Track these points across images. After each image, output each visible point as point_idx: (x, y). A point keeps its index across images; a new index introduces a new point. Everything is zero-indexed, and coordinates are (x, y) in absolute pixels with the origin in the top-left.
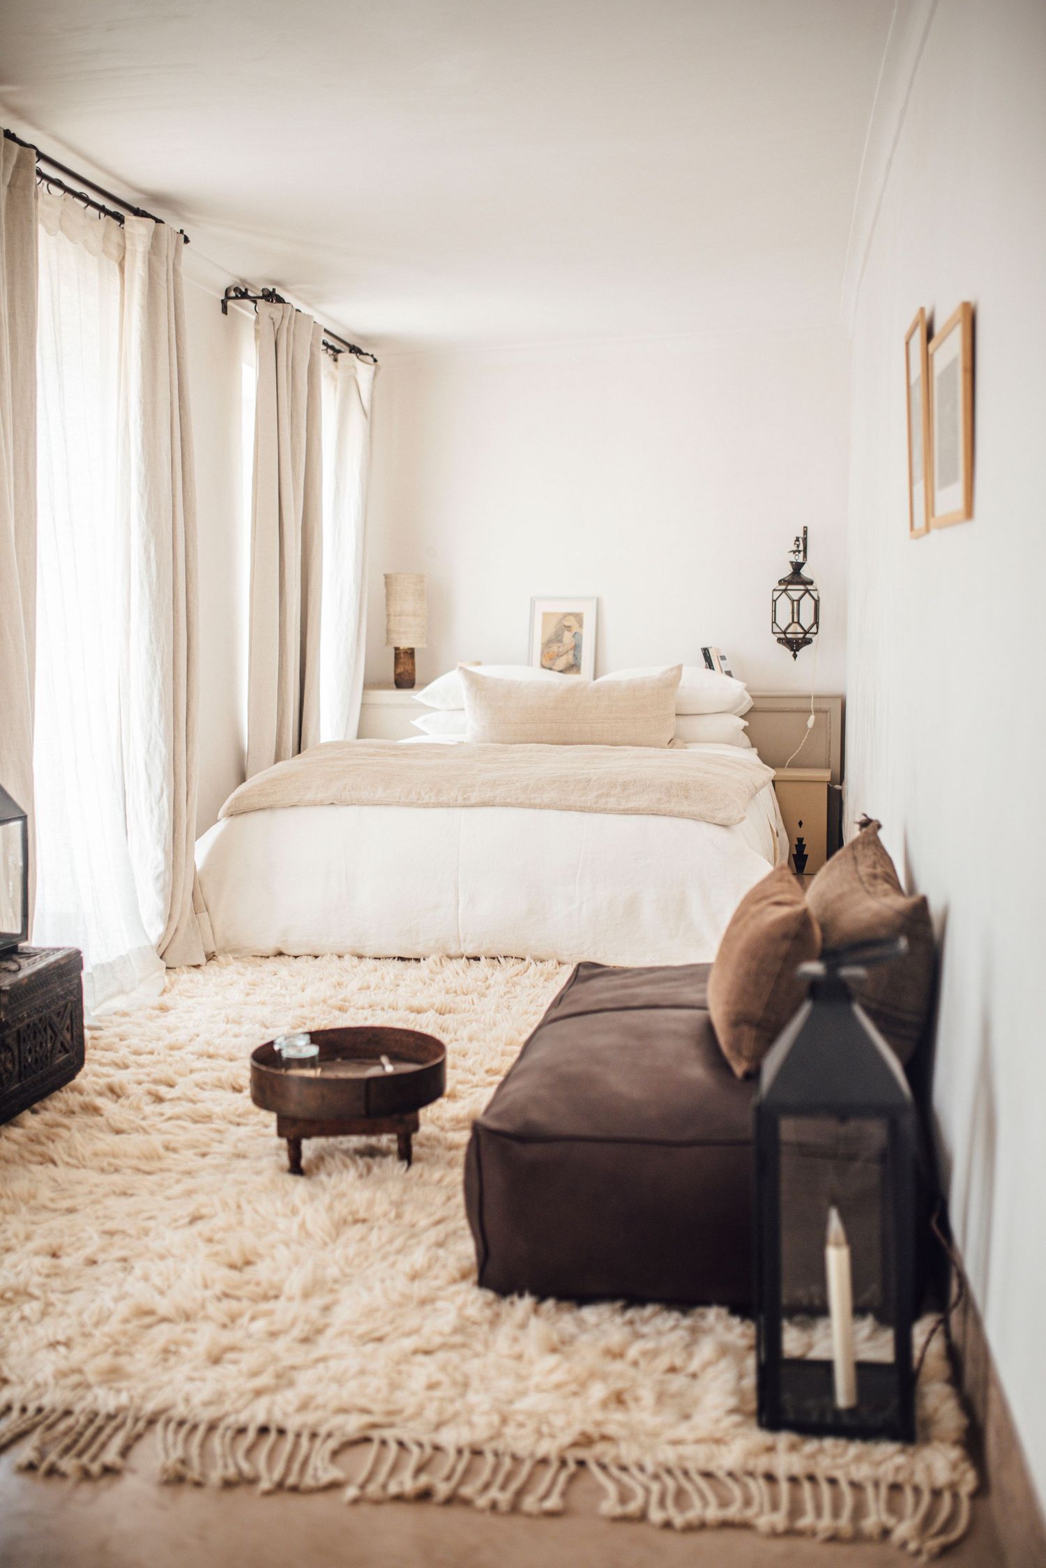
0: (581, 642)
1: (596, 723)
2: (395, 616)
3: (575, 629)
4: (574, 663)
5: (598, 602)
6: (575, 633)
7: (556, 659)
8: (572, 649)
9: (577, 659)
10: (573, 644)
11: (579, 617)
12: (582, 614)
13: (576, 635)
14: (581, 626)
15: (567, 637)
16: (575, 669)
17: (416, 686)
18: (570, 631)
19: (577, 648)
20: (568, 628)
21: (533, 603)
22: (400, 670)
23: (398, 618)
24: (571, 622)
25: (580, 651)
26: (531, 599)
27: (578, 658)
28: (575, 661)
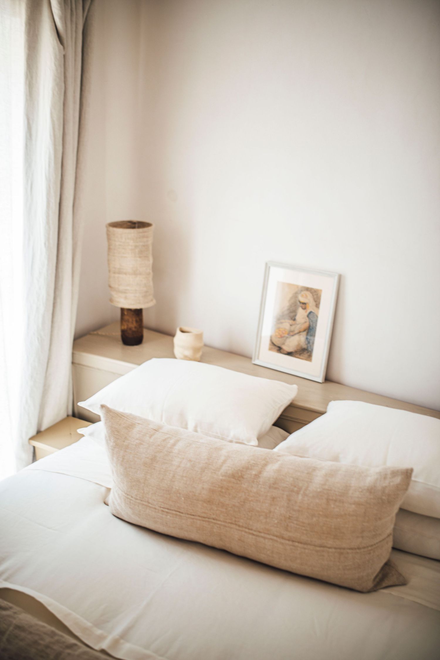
0: (316, 325)
1: (264, 538)
2: (114, 273)
3: (311, 307)
4: (305, 346)
5: (340, 279)
6: (310, 313)
7: (287, 338)
8: (304, 331)
9: (309, 342)
10: (307, 325)
11: (316, 295)
12: (321, 290)
13: (311, 316)
14: (317, 305)
15: (301, 314)
16: (306, 355)
17: (145, 339)
18: (304, 309)
19: (310, 330)
20: (304, 305)
21: (267, 268)
22: (125, 327)
23: (117, 275)
24: (308, 299)
25: (314, 335)
26: (266, 264)
27: (311, 342)
28: (307, 344)
